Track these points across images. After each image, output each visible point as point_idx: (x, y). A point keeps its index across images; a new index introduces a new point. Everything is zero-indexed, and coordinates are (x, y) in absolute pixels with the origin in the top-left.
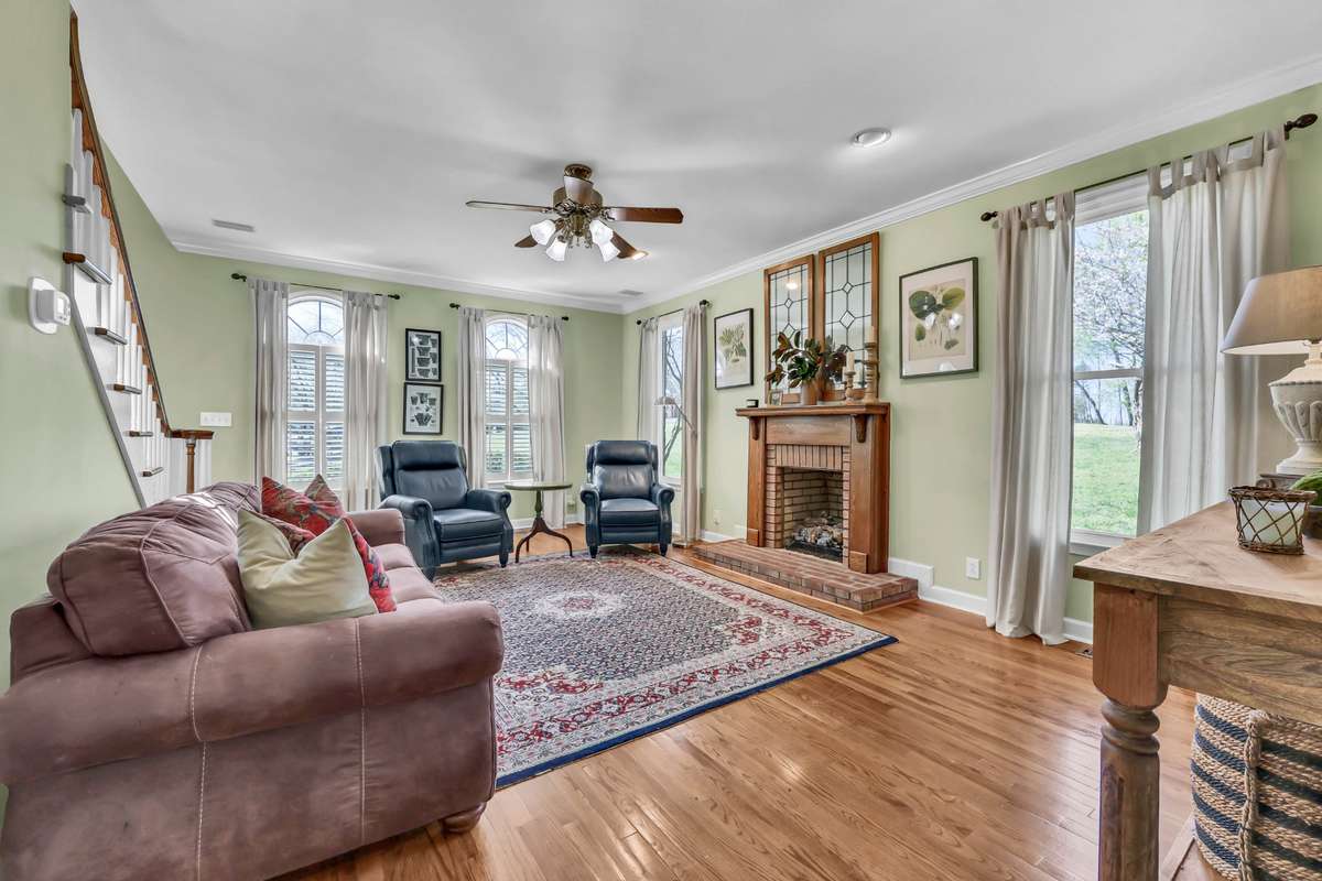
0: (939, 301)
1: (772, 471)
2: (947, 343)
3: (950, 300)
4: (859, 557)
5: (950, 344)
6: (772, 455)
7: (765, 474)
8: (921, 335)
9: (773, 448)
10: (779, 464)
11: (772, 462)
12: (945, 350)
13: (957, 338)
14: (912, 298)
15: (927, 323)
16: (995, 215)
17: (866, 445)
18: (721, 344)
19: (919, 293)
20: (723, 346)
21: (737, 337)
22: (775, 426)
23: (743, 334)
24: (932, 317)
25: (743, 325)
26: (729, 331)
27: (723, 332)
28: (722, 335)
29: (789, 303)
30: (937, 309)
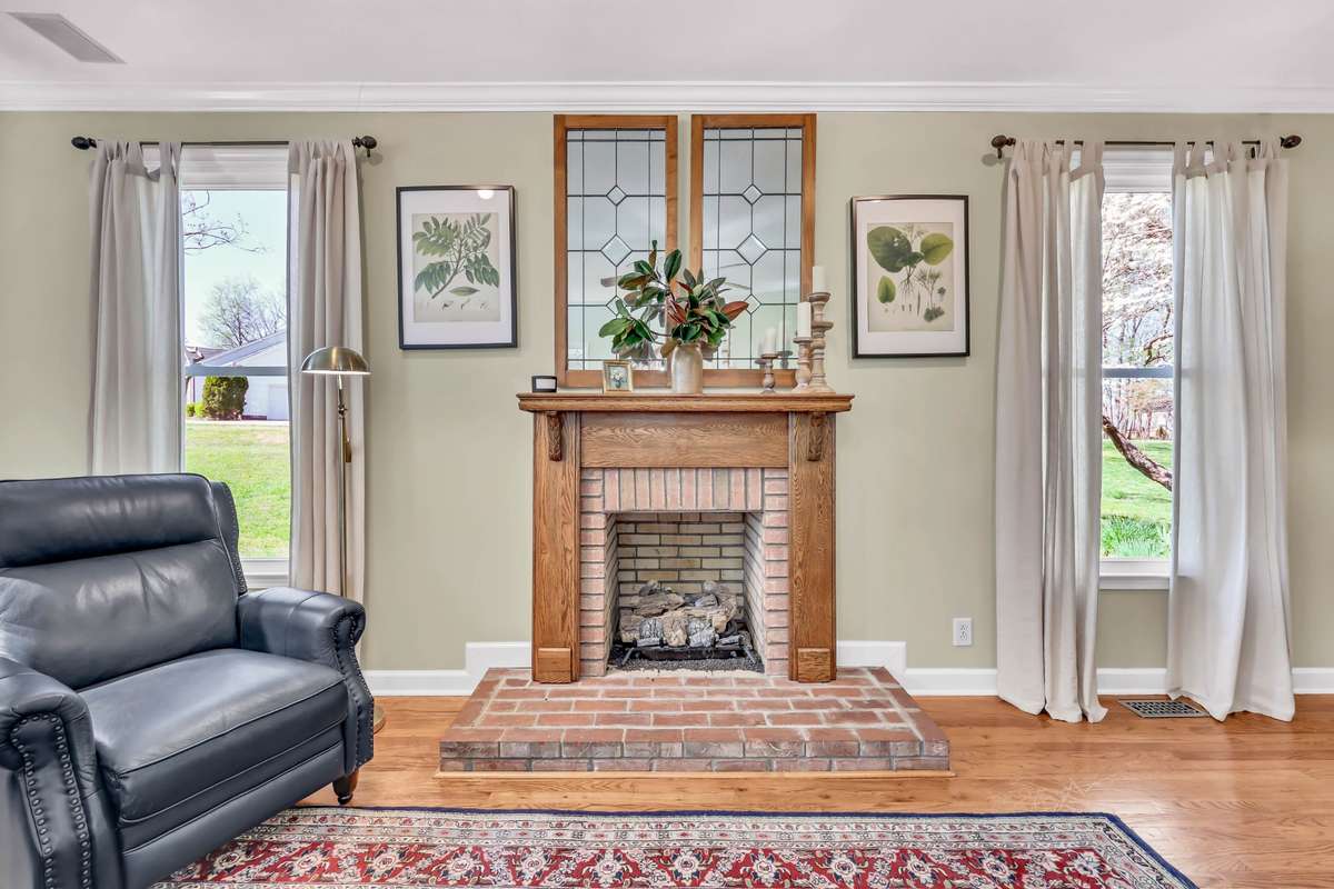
0: (916, 248)
1: (598, 521)
2: (928, 312)
3: (933, 250)
4: (815, 656)
5: (932, 314)
6: (596, 489)
7: (582, 531)
8: (887, 296)
9: (597, 475)
10: (613, 506)
11: (596, 505)
12: (926, 323)
13: (943, 307)
14: (874, 236)
15: (897, 279)
16: (1011, 142)
17: (822, 466)
18: (418, 249)
19: (883, 230)
20: (424, 254)
21: (470, 242)
22: (607, 432)
23: (488, 237)
24: (905, 270)
25: (487, 217)
26: (445, 223)
27: (426, 224)
28: (422, 229)
29: (616, 195)
30: (912, 259)
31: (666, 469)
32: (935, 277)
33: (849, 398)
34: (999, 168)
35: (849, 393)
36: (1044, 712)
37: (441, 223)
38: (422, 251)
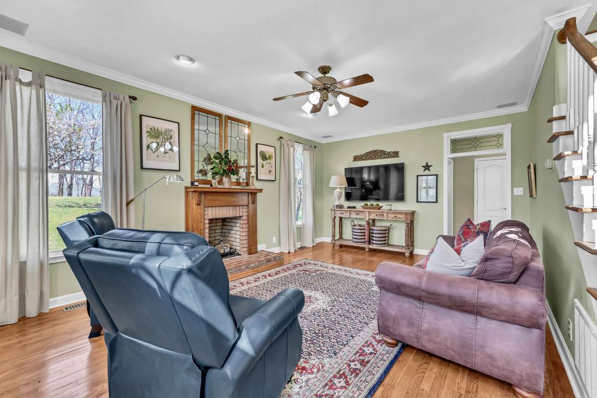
0: (267, 157)
1: (207, 221)
3: (270, 157)
5: (270, 171)
6: (206, 213)
7: (204, 224)
8: (263, 166)
9: (207, 209)
10: (210, 217)
11: (206, 217)
12: (269, 173)
13: (272, 170)
14: (260, 153)
15: (264, 163)
16: (282, 138)
17: (254, 205)
18: (148, 137)
19: (262, 151)
20: (150, 138)
21: (166, 137)
22: (210, 197)
23: (172, 136)
24: (266, 161)
25: (171, 130)
26: (158, 129)
27: (151, 129)
28: (149, 130)
29: (207, 132)
30: (267, 159)
31: (219, 207)
32: (270, 163)
33: (262, 190)
34: (279, 142)
35: (261, 188)
36: (289, 252)
37: (156, 129)
38: (149, 137)
